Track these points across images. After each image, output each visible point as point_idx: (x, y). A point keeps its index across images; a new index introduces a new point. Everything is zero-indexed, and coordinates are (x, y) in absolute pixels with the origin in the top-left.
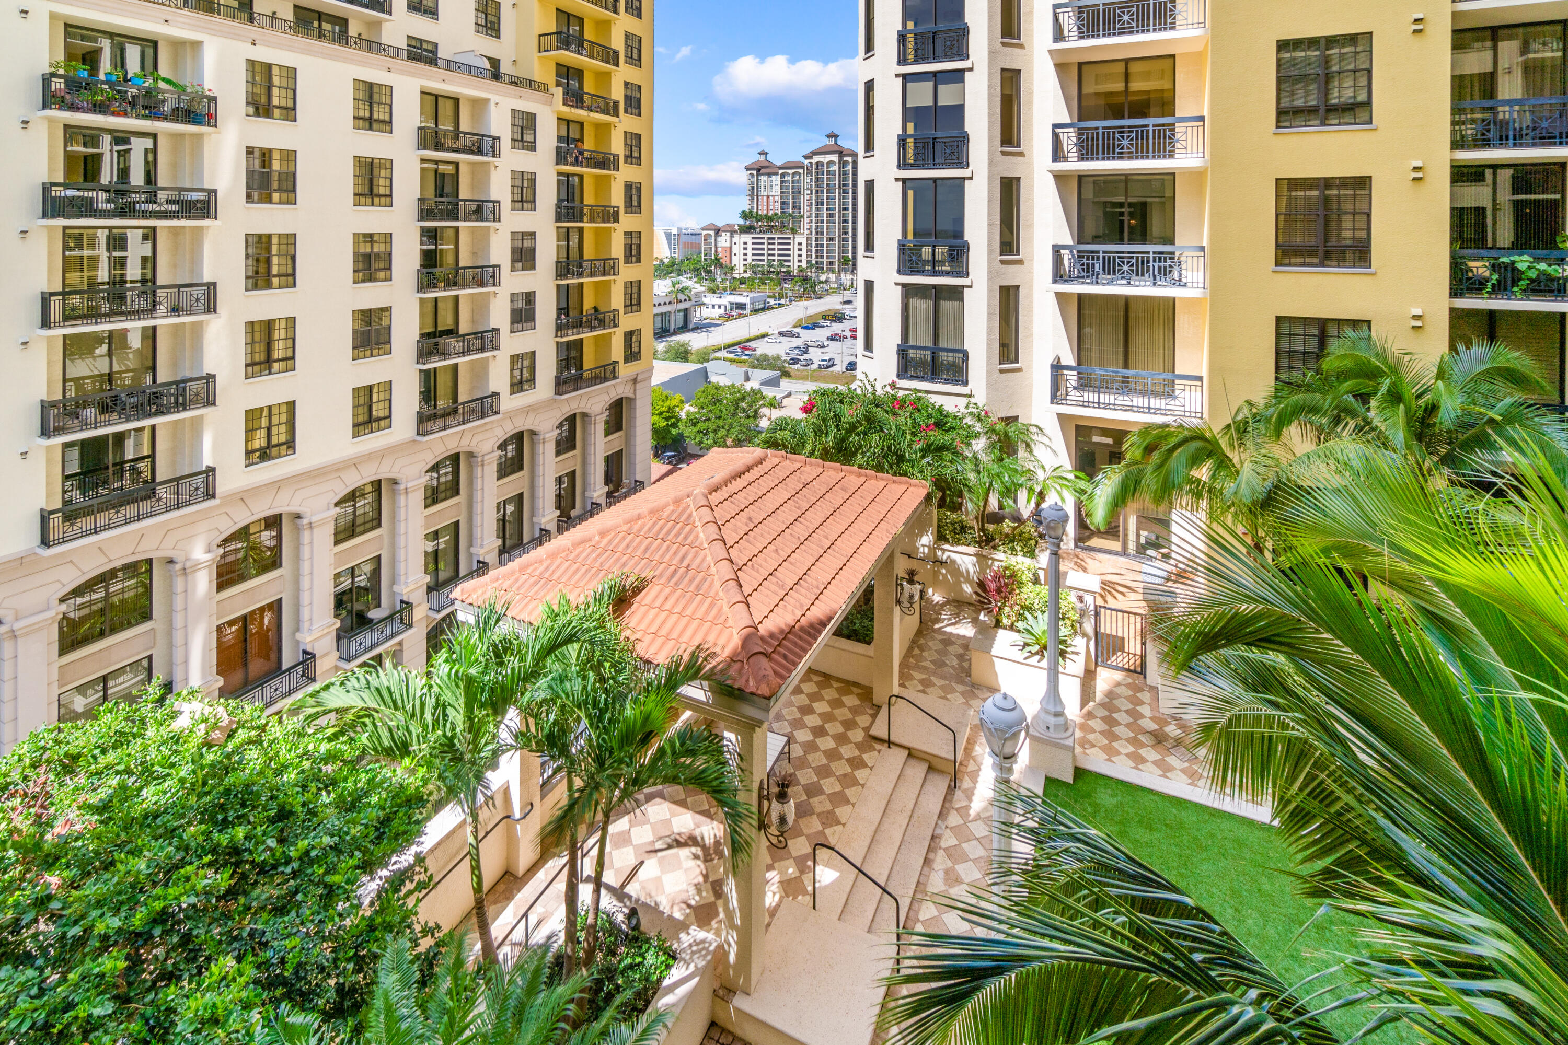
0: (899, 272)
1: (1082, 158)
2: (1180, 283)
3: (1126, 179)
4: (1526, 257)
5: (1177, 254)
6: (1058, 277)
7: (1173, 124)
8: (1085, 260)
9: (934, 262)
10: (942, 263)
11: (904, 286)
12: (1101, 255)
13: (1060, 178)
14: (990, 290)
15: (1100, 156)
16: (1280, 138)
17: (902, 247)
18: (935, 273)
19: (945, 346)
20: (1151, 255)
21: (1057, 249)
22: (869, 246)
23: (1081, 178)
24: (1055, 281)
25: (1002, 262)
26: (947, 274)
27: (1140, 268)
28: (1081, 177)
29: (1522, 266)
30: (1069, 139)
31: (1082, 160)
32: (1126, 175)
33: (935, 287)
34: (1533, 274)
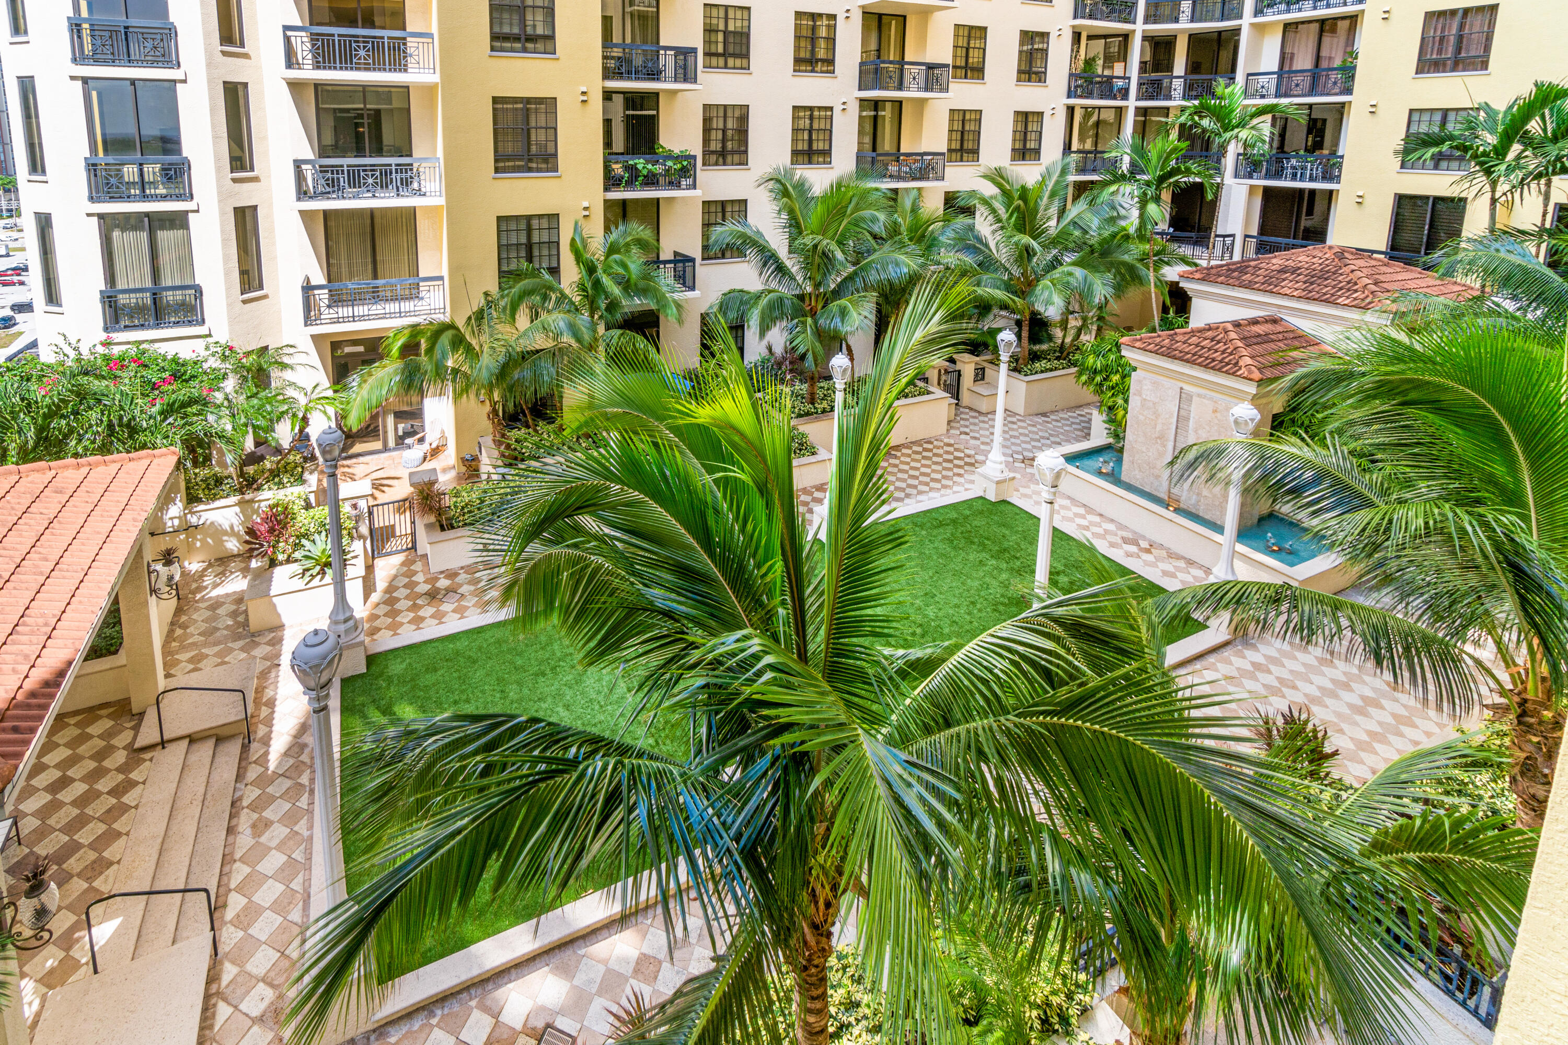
0: (91, 199)
1: (317, 67)
2: (419, 193)
3: (364, 90)
4: (642, 161)
5: (415, 165)
6: (302, 194)
7: (405, 39)
8: (329, 175)
9: (143, 184)
10: (154, 184)
11: (101, 216)
12: (345, 169)
13: (295, 86)
14: (222, 213)
15: (338, 65)
16: (493, 60)
17: (92, 167)
18: (145, 197)
19: (169, 284)
20: (394, 168)
21: (298, 164)
22: (37, 165)
23: (318, 86)
24: (299, 199)
25: (235, 180)
26: (164, 198)
27: (384, 180)
28: (316, 86)
29: (640, 167)
30: (302, 45)
31: (318, 68)
32: (364, 87)
33: (147, 214)
34: (645, 172)
